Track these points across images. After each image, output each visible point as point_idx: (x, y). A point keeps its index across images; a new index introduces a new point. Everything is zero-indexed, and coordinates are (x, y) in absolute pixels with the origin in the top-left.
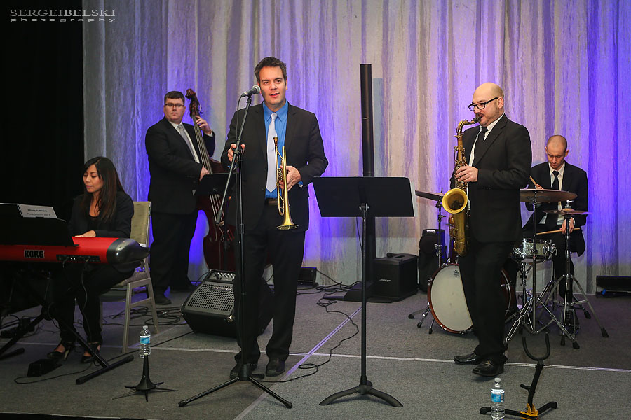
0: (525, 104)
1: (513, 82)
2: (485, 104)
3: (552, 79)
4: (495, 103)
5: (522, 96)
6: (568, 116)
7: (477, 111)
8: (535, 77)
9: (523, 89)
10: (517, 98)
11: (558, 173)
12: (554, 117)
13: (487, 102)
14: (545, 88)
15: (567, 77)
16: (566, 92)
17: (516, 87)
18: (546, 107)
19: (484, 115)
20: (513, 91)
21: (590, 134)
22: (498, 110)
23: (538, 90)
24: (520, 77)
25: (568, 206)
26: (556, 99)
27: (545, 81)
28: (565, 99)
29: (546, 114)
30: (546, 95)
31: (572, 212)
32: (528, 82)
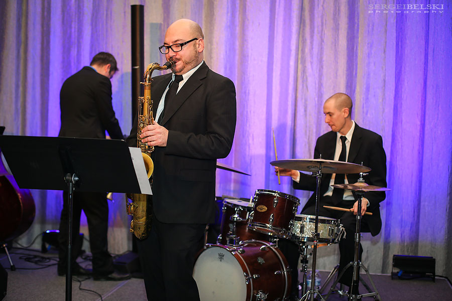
0: (325, 58)
1: (312, 32)
2: (182, 45)
3: (355, 32)
4: (195, 45)
5: (321, 49)
6: (372, 75)
7: (171, 54)
8: (336, 29)
9: (322, 41)
10: (316, 50)
11: (346, 139)
12: (356, 74)
13: (185, 43)
14: (348, 41)
15: (373, 29)
16: (371, 46)
17: (315, 38)
18: (348, 61)
19: (179, 60)
20: (312, 43)
21: (395, 95)
22: (198, 55)
23: (340, 42)
24: (320, 27)
25: (361, 179)
26: (359, 54)
27: (348, 33)
28: (369, 55)
29: (347, 70)
30: (348, 48)
31: (365, 188)
32: (328, 34)
